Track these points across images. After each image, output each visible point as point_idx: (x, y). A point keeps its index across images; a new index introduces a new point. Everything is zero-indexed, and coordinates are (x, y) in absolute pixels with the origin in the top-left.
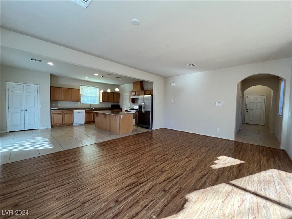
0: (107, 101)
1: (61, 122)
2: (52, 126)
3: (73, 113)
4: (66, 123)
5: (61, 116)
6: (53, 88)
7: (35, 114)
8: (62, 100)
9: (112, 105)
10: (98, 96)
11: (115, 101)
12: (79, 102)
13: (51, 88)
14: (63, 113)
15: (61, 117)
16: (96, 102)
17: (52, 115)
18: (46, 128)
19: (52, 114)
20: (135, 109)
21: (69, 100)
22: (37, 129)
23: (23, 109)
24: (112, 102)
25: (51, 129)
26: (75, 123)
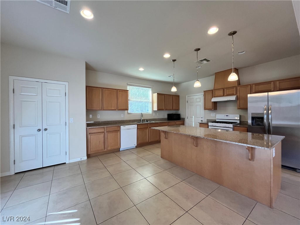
0: (164, 108)
1: (103, 148)
2: (88, 156)
3: (119, 130)
4: (109, 148)
5: (102, 135)
6: (89, 90)
7: (60, 137)
8: (103, 109)
9: (169, 115)
10: (151, 101)
11: (174, 108)
12: (126, 111)
13: (87, 89)
14: (105, 132)
15: (103, 139)
16: (148, 110)
17: (89, 136)
18: (78, 160)
19: (88, 134)
20: (217, 120)
21: (113, 109)
22: (65, 163)
23: (41, 128)
24: (171, 110)
25: (88, 161)
26: (122, 148)
